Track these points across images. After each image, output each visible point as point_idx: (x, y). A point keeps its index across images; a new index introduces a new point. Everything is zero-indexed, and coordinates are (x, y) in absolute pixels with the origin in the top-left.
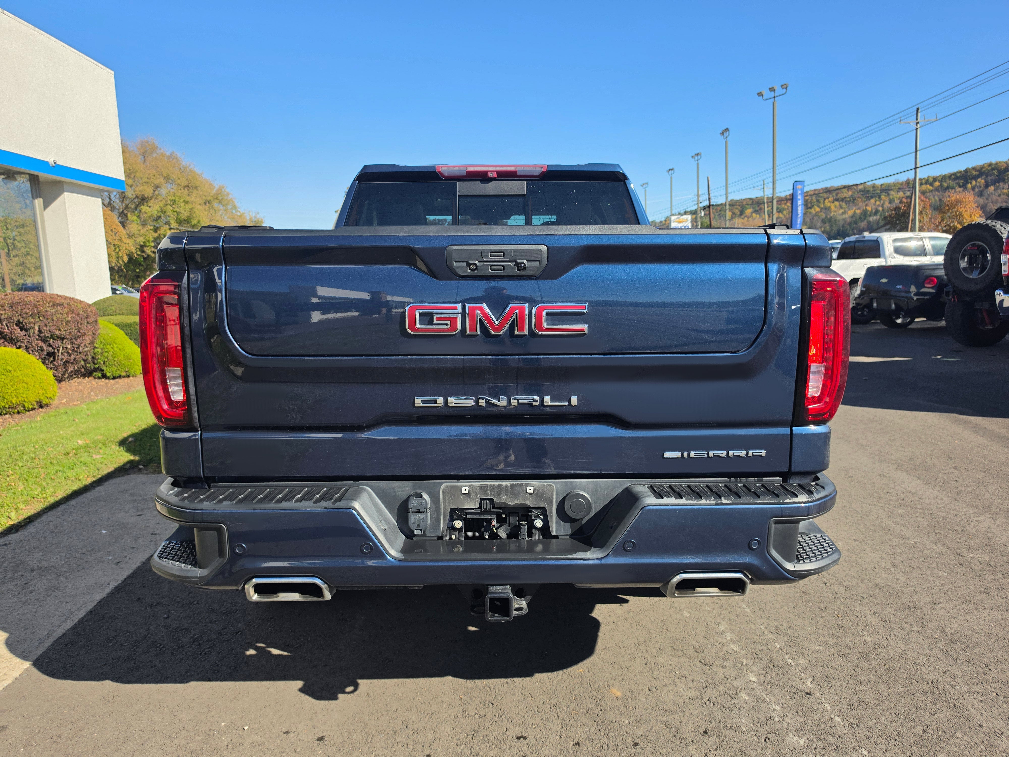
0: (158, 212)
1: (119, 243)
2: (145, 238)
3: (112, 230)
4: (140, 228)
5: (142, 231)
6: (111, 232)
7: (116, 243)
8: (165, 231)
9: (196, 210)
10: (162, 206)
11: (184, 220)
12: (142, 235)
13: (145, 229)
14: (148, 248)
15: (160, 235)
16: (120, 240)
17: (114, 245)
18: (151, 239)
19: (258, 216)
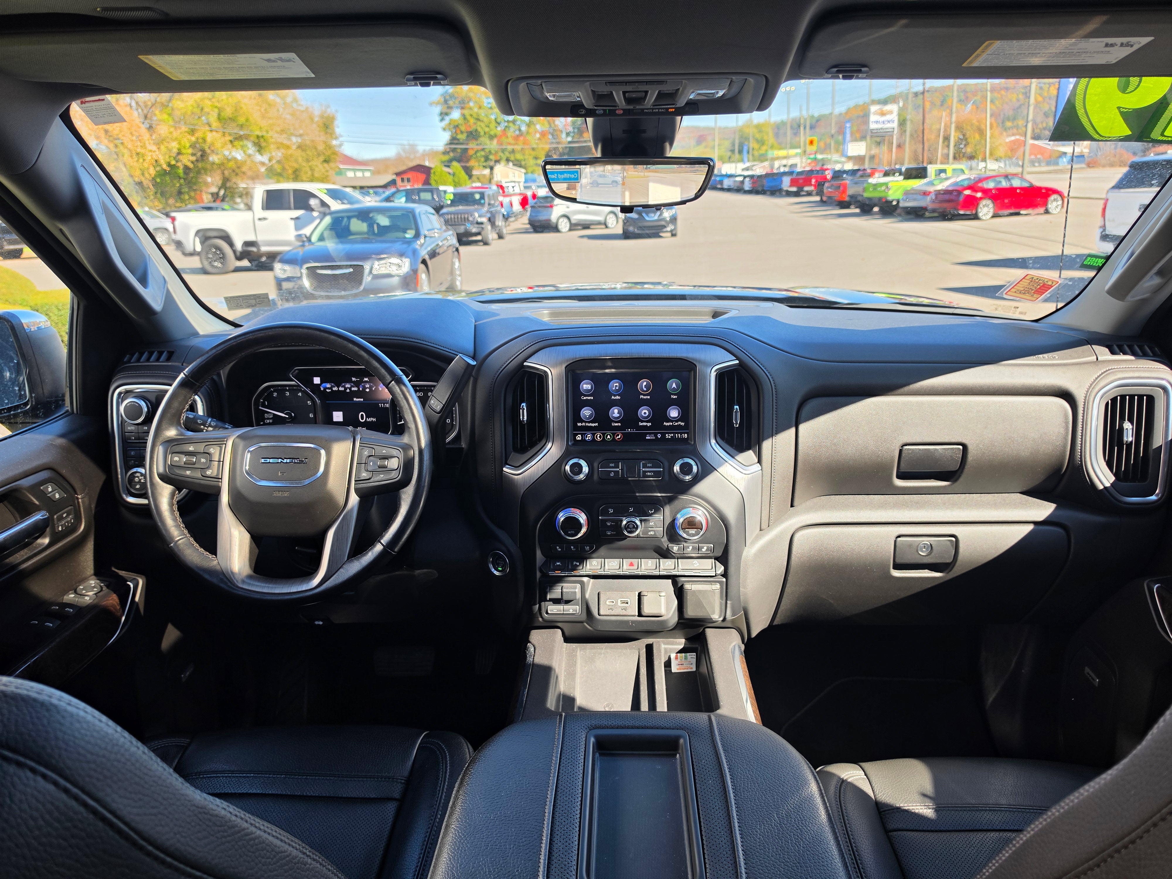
0: (194, 107)
1: (142, 151)
2: (179, 143)
3: (131, 134)
4: (172, 130)
5: (175, 135)
6: (130, 136)
7: (139, 150)
8: (204, 133)
9: (243, 106)
10: (198, 101)
11: (230, 118)
12: (176, 139)
13: (179, 131)
14: (185, 156)
15: (197, 139)
16: (144, 147)
17: (138, 154)
18: (188, 145)
19: (329, 110)
